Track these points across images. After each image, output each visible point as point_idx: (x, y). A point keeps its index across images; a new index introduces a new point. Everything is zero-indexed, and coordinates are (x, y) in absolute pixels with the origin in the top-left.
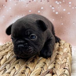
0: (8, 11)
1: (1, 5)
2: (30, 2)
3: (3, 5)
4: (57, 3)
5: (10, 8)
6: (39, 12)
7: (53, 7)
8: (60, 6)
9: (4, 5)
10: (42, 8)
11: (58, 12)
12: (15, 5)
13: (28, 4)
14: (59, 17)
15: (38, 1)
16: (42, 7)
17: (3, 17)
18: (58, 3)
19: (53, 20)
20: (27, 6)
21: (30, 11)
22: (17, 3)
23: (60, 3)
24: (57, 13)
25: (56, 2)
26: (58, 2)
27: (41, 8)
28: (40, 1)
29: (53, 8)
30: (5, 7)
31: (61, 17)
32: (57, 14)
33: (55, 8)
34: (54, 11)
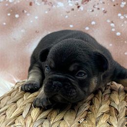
0: (32, 21)
1: (21, 11)
2: (73, 9)
3: (23, 11)
4: (120, 17)
5: (36, 17)
6: (87, 28)
7: (112, 22)
8: (125, 22)
9: (25, 11)
10: (93, 23)
11: (121, 33)
12: (46, 12)
13: (69, 14)
14: (122, 41)
15: (88, 11)
16: (93, 21)
17: (22, 31)
18: (122, 17)
19: (111, 45)
20: (67, 17)
21: (71, 26)
22: (50, 10)
23: (125, 17)
24: (118, 34)
25: (119, 15)
26: (123, 15)
27: (91, 22)
28: (91, 10)
29: (112, 25)
30: (28, 15)
31: (126, 42)
32: (118, 36)
33: (115, 25)
34: (113, 30)
